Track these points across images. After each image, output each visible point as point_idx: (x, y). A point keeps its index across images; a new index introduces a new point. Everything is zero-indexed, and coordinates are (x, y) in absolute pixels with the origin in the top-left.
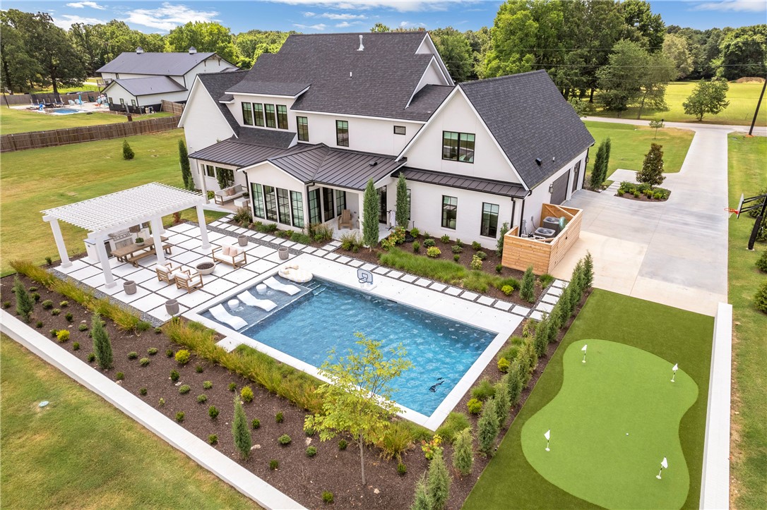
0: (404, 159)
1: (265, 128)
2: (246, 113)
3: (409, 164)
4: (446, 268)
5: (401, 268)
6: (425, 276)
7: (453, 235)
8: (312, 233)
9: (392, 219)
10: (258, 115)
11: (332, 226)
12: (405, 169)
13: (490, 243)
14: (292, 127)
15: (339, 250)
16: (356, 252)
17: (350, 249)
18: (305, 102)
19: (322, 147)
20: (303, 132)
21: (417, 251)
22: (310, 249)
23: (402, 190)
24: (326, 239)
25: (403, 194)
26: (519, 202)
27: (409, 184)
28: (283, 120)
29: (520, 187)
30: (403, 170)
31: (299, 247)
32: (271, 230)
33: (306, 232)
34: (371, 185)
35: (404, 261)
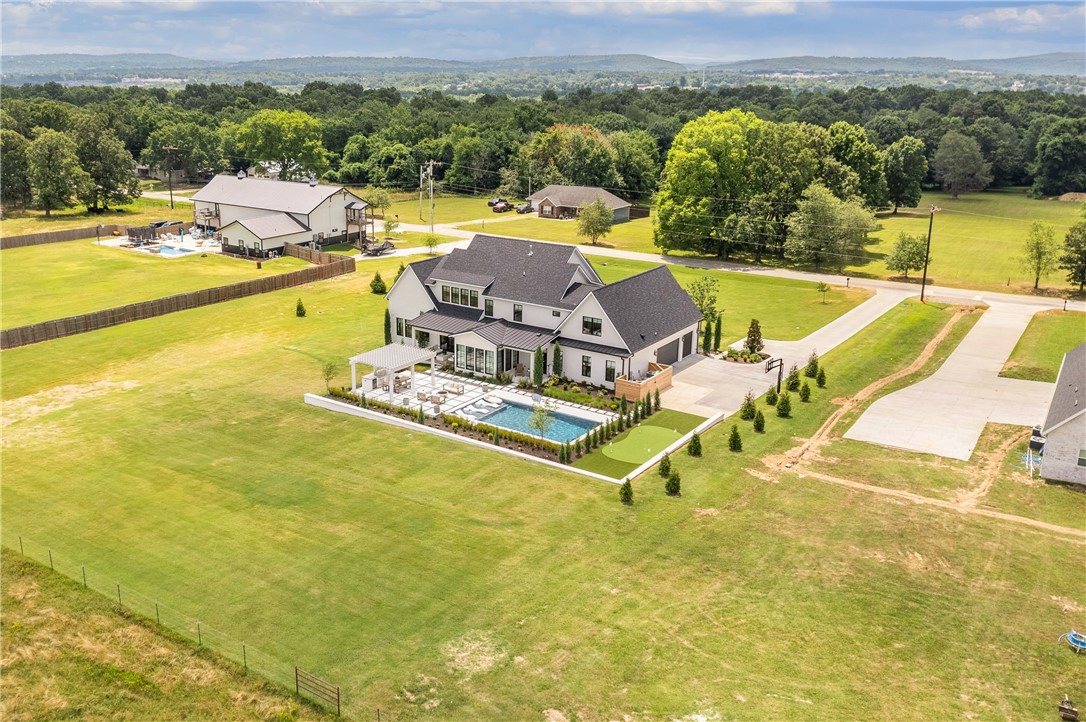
0: (559, 332)
1: (460, 305)
2: (445, 294)
3: (562, 335)
4: (582, 397)
5: (556, 397)
6: (570, 401)
7: (588, 380)
8: (498, 377)
9: (550, 370)
10: (455, 295)
11: (511, 373)
12: (559, 339)
13: (610, 385)
14: (481, 306)
15: (518, 387)
16: (528, 389)
17: (524, 387)
18: (491, 291)
19: (503, 321)
20: (489, 310)
21: (565, 389)
22: (499, 387)
23: (557, 352)
24: (509, 382)
25: (557, 354)
26: (627, 361)
27: (561, 348)
28: (475, 301)
29: (626, 352)
30: (559, 340)
31: (491, 385)
32: (471, 376)
33: (494, 376)
34: (539, 348)
35: (558, 394)
